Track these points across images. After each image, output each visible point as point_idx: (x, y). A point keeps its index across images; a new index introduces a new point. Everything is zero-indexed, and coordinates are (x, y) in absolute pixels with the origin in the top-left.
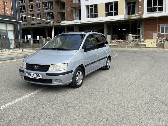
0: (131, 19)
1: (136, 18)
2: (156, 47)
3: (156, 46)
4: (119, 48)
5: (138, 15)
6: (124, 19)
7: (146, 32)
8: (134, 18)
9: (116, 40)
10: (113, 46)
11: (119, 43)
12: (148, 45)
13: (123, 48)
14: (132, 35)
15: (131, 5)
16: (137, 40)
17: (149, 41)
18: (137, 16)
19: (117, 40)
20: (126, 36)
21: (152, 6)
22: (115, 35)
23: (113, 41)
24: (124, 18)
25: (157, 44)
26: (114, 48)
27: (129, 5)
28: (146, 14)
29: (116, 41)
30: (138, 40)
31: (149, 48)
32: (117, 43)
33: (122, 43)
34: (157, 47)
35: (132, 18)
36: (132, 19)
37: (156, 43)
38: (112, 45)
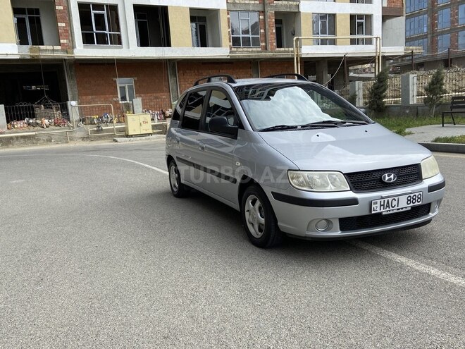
0: (42, 57)
1: (57, 57)
2: (151, 134)
3: (151, 132)
4: (41, 144)
5: (59, 48)
6: (18, 57)
7: (84, 97)
8: (51, 57)
9: (26, 119)
10: (22, 141)
11: (39, 128)
12: (135, 130)
13: (57, 142)
14: (79, 104)
15: (26, 17)
16: (94, 118)
17: (134, 120)
18: (57, 50)
19: (31, 121)
20: (36, 107)
21: (94, 30)
22: (23, 105)
23: (18, 124)
24: (17, 53)
25: (152, 126)
26: (25, 144)
27: (21, 16)
28: (82, 48)
29: (29, 124)
30: (98, 119)
31: (138, 138)
32: (32, 128)
33: (51, 127)
34: (154, 133)
35: (44, 55)
36: (44, 60)
37: (151, 123)
38: (17, 137)
